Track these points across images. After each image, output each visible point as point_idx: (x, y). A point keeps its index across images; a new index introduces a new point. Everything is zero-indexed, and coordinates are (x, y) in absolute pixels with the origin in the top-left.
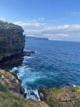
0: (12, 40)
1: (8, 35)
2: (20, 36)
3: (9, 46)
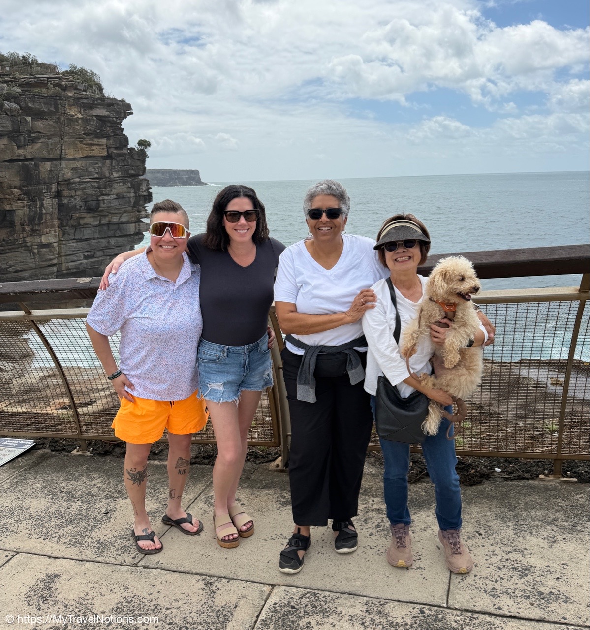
0: (58, 195)
3: (42, 245)
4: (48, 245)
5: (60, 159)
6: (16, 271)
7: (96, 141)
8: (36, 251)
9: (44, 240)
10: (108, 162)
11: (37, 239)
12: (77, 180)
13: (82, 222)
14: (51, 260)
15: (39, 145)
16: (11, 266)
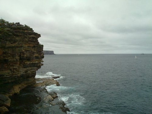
0: (20, 56)
1: (11, 45)
2: (34, 47)
3: (14, 69)
4: (16, 69)
5: (21, 47)
6: (6, 76)
7: (31, 43)
8: (12, 70)
9: (15, 67)
10: (34, 48)
11: (13, 67)
12: (25, 52)
13: (25, 63)
14: (16, 73)
15: (16, 43)
16: (5, 74)
